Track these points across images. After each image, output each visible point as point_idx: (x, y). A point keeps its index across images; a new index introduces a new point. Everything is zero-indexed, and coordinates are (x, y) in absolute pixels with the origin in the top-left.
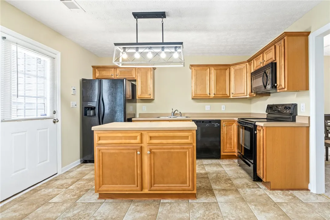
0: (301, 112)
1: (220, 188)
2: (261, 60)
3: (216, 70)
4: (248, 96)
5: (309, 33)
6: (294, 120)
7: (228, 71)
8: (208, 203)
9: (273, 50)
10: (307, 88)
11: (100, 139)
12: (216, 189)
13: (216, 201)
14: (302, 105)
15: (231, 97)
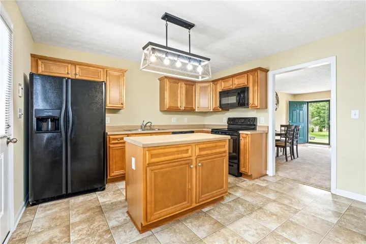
0: (260, 123)
2: (230, 82)
3: (186, 84)
4: (211, 110)
5: (268, 71)
6: (254, 129)
7: (194, 87)
9: (246, 77)
10: (266, 107)
11: (152, 158)
14: (261, 118)
15: (196, 111)
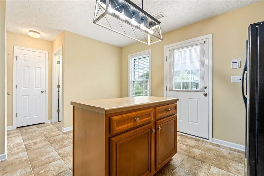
1: (54, 162)
8: (63, 148)
12: (59, 159)
13: (57, 151)
